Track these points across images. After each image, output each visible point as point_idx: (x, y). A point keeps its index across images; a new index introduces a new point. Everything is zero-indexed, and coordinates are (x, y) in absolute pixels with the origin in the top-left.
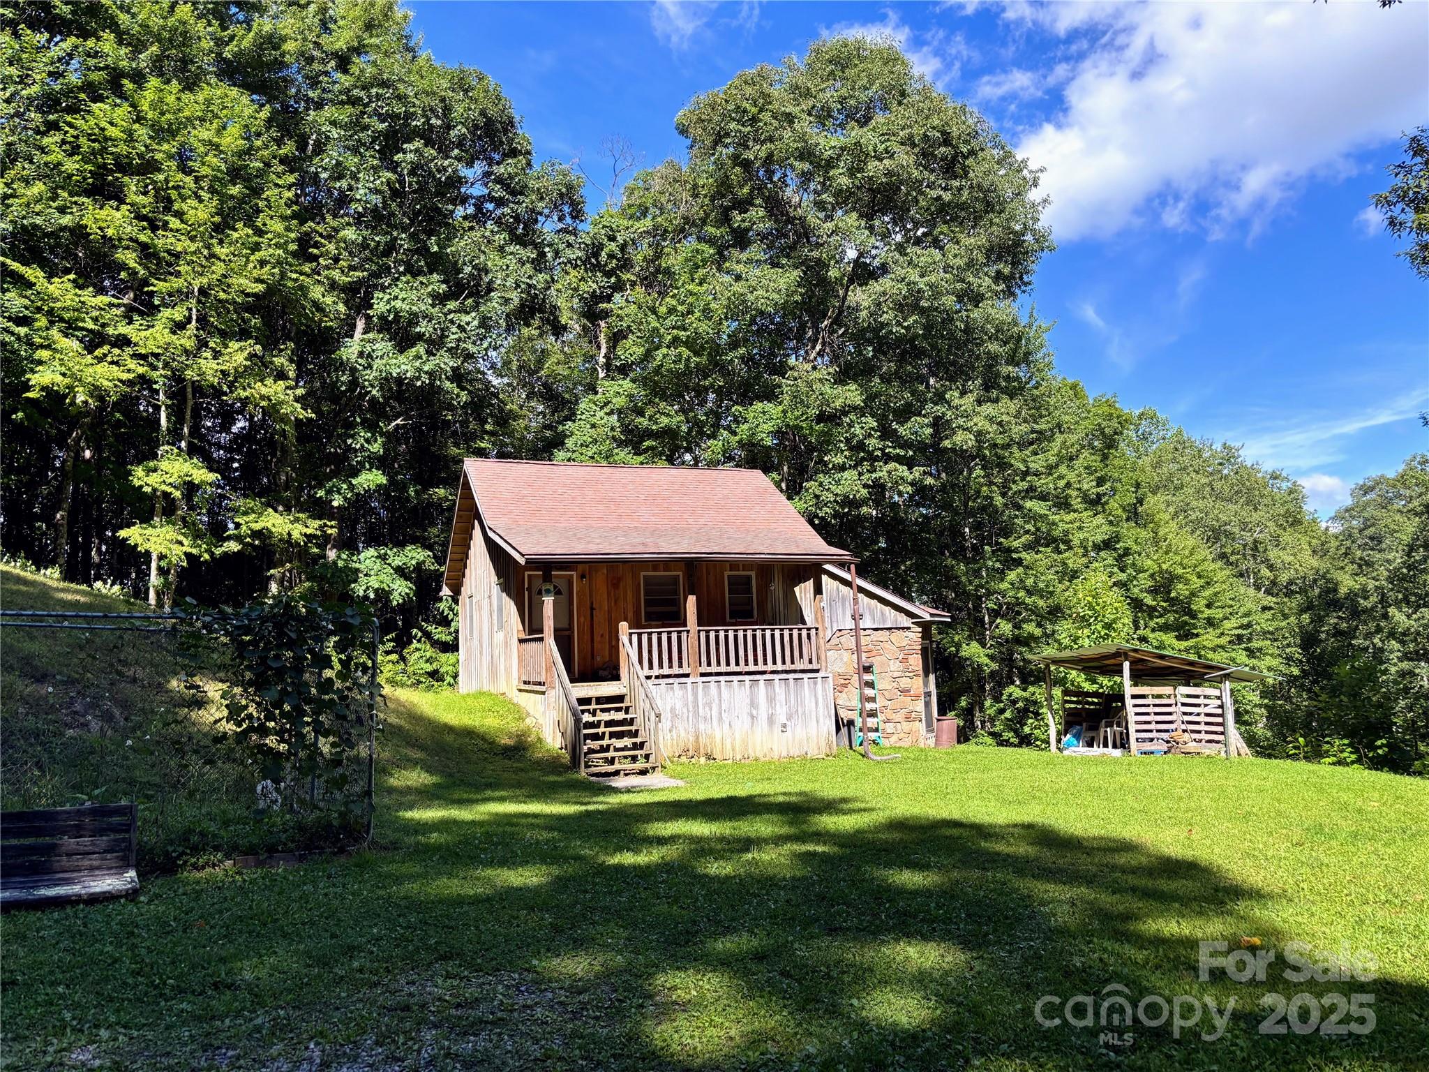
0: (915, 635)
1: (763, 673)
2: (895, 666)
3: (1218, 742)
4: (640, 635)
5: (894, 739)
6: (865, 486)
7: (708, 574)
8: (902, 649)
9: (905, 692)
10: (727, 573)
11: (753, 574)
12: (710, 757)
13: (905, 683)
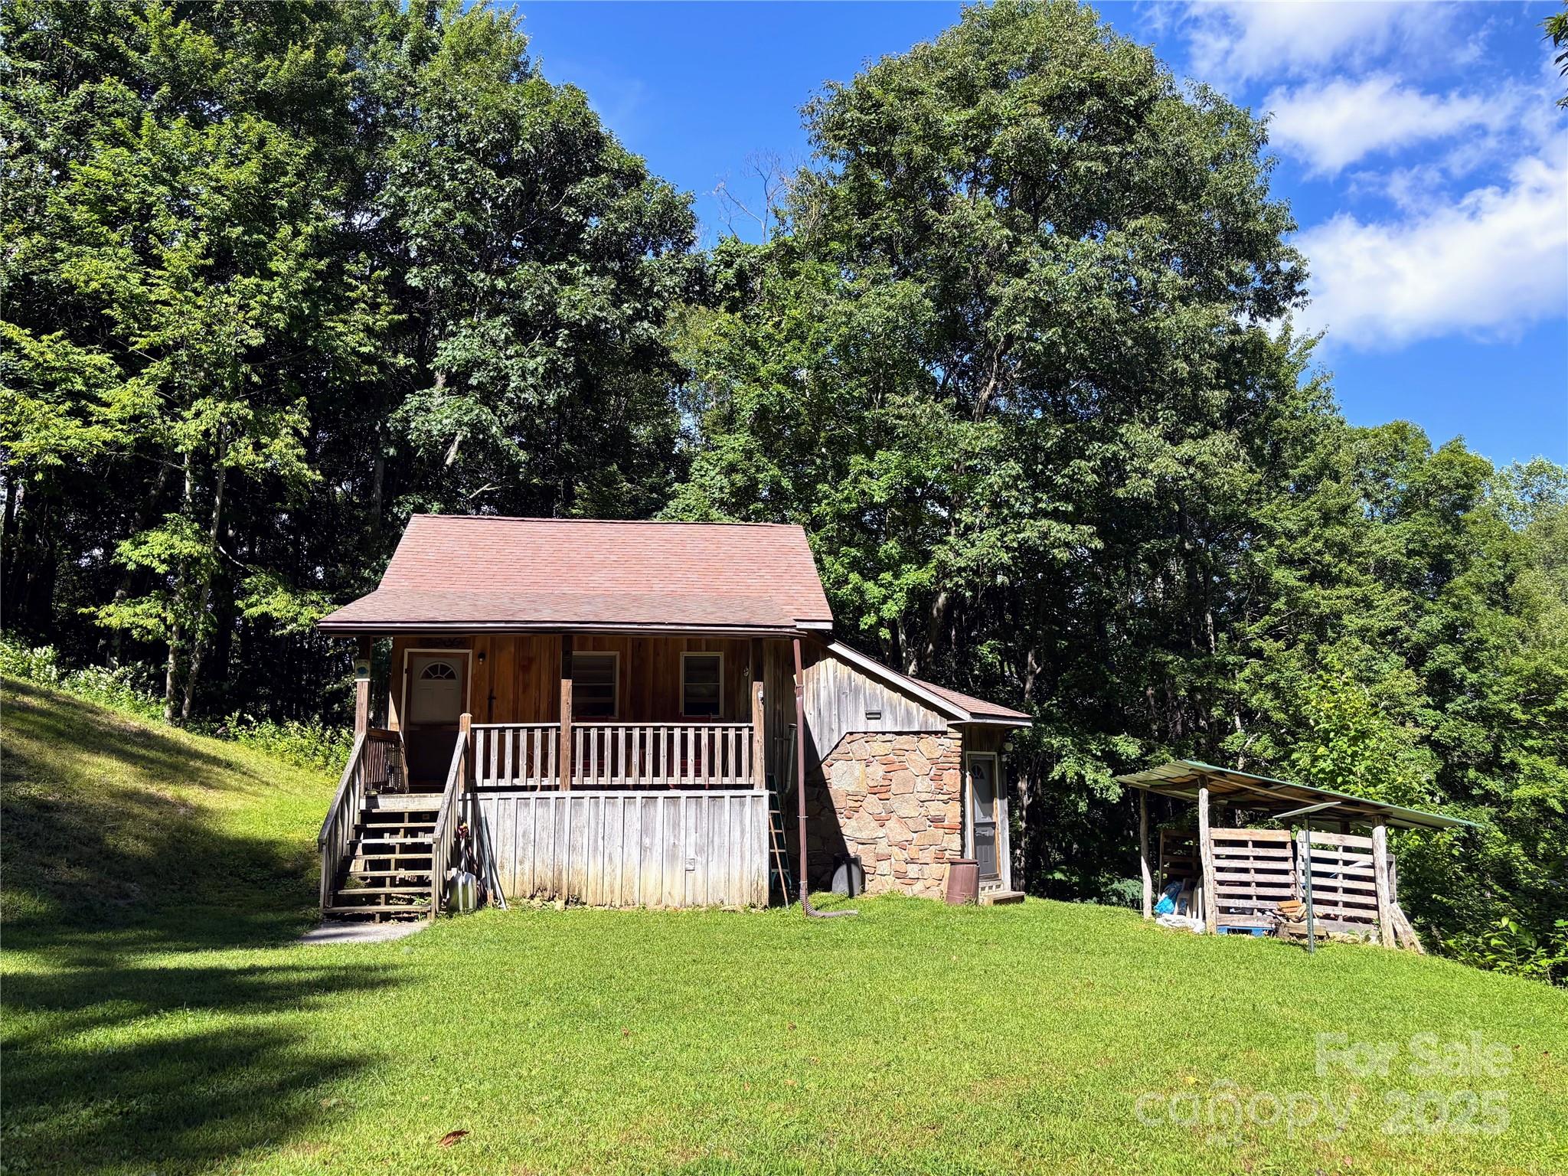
0: (953, 743)
1: (665, 787)
2: (923, 785)
3: (1367, 921)
4: (487, 731)
5: (918, 886)
6: (1008, 549)
7: (656, 654)
8: (934, 762)
9: (936, 821)
10: (684, 654)
11: (721, 655)
12: (574, 900)
13: (935, 809)
